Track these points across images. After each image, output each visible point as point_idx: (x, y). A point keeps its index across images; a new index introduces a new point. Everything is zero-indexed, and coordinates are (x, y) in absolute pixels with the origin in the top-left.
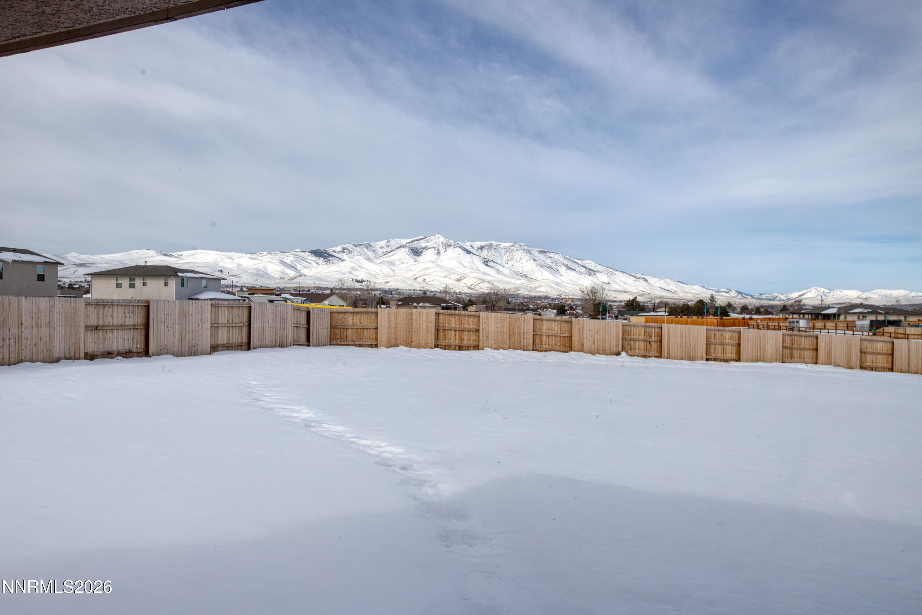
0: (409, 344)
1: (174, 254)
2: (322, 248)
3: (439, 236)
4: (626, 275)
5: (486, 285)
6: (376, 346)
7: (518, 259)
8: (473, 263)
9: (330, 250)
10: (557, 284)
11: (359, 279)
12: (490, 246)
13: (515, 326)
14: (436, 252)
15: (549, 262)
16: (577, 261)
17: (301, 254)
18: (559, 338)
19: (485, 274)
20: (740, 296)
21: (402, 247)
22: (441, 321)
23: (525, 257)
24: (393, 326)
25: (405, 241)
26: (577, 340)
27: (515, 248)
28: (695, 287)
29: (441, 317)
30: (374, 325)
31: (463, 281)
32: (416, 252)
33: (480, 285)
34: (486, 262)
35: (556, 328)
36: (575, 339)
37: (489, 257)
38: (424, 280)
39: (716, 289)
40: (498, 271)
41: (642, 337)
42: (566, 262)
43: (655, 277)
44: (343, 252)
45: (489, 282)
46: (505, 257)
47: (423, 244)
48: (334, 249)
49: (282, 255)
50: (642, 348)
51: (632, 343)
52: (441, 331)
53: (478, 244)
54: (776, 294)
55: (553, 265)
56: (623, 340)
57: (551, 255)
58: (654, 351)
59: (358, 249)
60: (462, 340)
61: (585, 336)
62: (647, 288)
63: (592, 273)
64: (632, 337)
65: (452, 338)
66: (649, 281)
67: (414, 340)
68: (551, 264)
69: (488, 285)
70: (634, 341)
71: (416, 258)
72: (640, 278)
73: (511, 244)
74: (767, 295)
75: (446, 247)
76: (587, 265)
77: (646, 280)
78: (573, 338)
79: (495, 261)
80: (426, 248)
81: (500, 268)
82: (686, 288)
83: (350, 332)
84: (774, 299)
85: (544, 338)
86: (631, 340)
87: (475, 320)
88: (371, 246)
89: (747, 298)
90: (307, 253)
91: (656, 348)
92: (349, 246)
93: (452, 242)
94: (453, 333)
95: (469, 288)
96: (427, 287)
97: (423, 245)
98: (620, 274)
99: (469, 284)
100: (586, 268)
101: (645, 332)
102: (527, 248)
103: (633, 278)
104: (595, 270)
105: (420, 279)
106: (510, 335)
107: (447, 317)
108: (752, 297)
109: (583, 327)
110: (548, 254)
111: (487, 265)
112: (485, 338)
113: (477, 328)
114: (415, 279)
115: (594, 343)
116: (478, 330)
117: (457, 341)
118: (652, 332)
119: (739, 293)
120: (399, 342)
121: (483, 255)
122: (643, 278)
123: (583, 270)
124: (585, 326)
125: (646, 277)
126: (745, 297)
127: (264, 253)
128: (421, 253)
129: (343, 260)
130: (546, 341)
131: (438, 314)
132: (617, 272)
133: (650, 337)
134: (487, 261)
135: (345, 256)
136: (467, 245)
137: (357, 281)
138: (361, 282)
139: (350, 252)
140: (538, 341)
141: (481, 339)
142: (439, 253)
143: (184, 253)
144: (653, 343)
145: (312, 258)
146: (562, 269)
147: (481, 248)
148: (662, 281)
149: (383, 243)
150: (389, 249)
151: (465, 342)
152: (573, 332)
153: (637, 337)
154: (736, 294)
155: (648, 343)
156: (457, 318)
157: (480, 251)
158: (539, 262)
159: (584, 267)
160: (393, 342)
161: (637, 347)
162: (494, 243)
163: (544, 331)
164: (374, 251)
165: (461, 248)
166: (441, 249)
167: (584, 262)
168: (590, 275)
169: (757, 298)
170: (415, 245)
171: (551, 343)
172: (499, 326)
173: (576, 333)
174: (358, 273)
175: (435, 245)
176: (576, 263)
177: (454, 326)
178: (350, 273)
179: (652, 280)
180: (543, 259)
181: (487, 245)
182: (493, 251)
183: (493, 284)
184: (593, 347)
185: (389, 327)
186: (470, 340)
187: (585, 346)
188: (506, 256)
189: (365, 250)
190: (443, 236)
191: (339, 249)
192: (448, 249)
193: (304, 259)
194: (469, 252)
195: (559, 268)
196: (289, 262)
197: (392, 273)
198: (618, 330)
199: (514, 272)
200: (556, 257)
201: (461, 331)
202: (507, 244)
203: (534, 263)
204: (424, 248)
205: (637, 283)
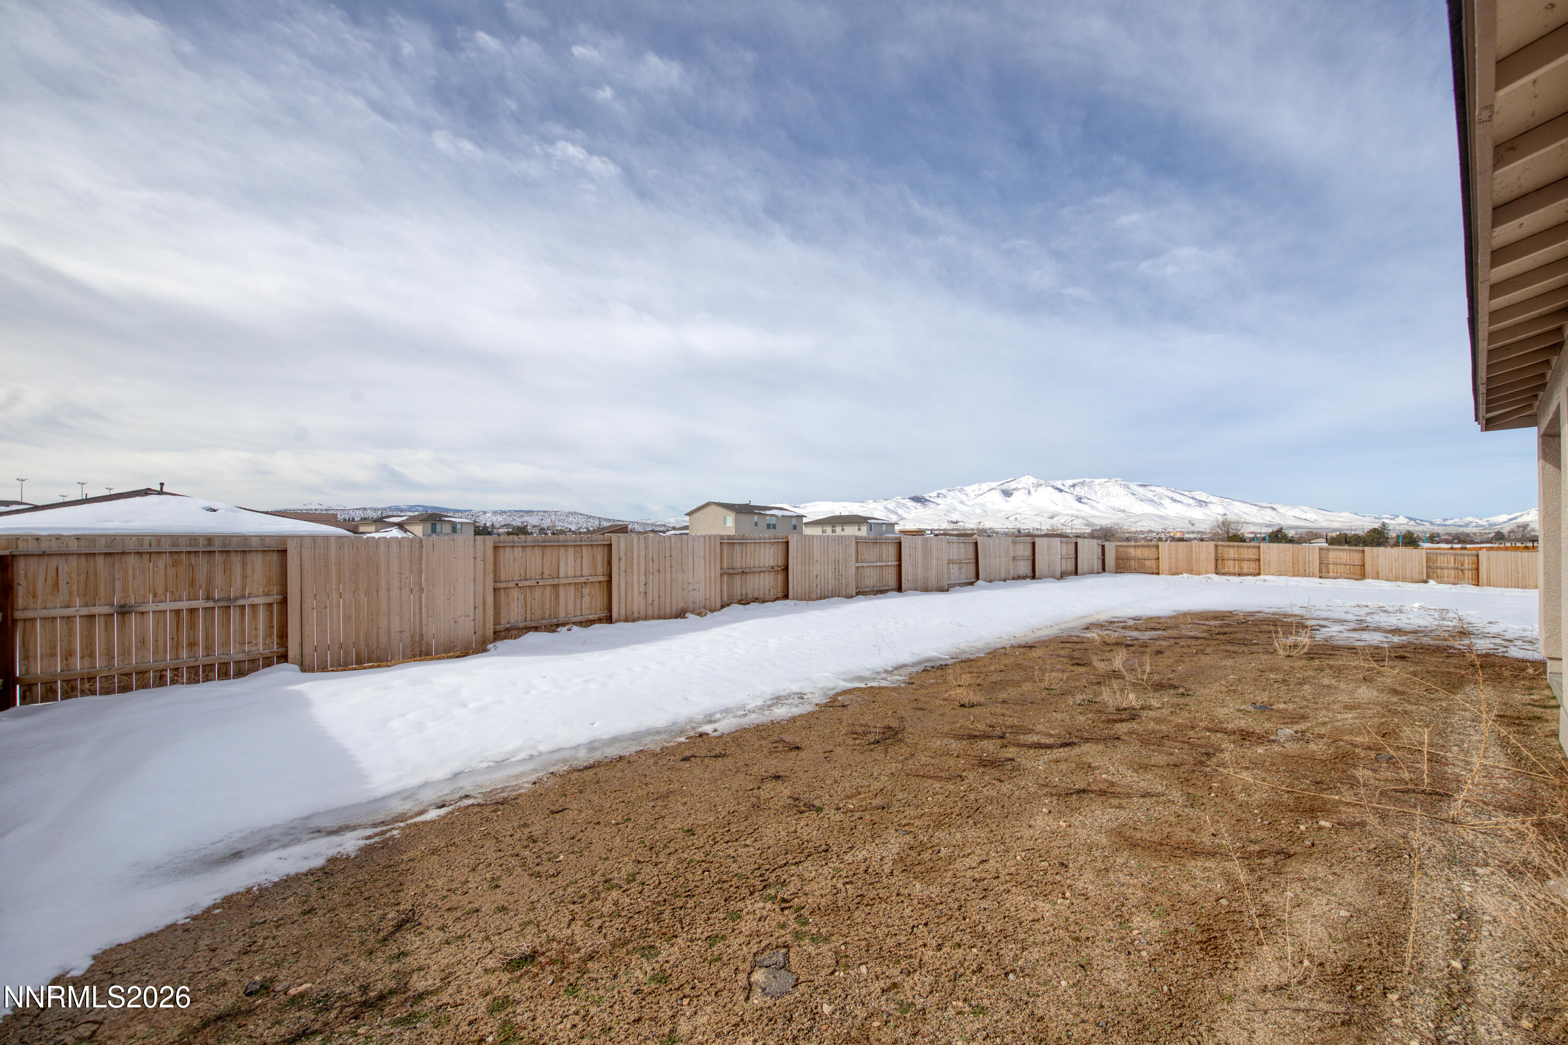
0: (1190, 572)
1: (801, 506)
2: (919, 495)
3: (1030, 477)
4: (1247, 505)
5: (1080, 521)
6: (1158, 574)
7: (1115, 495)
8: (1066, 500)
9: (926, 496)
10: (1160, 517)
11: (954, 520)
12: (1083, 483)
13: (1298, 555)
14: (1027, 492)
15: (1150, 495)
16: (1183, 492)
17: (902, 501)
18: (1348, 567)
19: (1078, 510)
20: (1412, 523)
21: (994, 489)
22: (1219, 552)
23: (1121, 491)
24: (1173, 557)
25: (994, 484)
26: (1370, 568)
27: (1111, 484)
28: (1343, 514)
29: (1220, 548)
30: (1155, 556)
31: (1056, 519)
32: (1007, 494)
33: (1074, 522)
34: (1079, 500)
35: (1345, 557)
36: (1368, 567)
37: (1082, 494)
38: (1016, 519)
39: (1376, 516)
40: (1092, 507)
41: (1452, 565)
42: (1171, 494)
43: (1286, 505)
44: (938, 497)
45: (1083, 519)
46: (1099, 493)
47: (1013, 485)
48: (930, 495)
49: (885, 502)
50: (1453, 576)
51: (1439, 571)
52: (1220, 561)
53: (1070, 482)
54: (1470, 519)
55: (1156, 499)
56: (1427, 568)
57: (1153, 488)
58: (1468, 579)
59: (951, 493)
60: (1241, 568)
61: (1380, 564)
62: (1276, 518)
63: (1203, 504)
64: (1439, 565)
65: (1230, 566)
66: (1278, 510)
67: (1194, 568)
68: (1153, 497)
69: (1083, 522)
70: (1441, 569)
71: (1007, 498)
72: (1266, 507)
73: (1106, 480)
74: (1456, 520)
75: (1037, 487)
76: (1197, 497)
77: (1274, 509)
78: (1366, 566)
79: (1089, 497)
80: (1017, 489)
81: (1094, 504)
82: (1331, 516)
83: (1132, 562)
84: (1467, 525)
85: (1331, 566)
86: (1437, 568)
87: (1255, 551)
88: (963, 490)
89: (1423, 525)
90: (907, 500)
91: (1470, 576)
92: (943, 491)
93: (1042, 481)
94: (1232, 562)
95: (1063, 525)
96: (1019, 526)
97: (1013, 487)
98: (1239, 504)
99: (1062, 521)
100: (1196, 499)
101: (1455, 560)
102: (1124, 483)
103: (1257, 508)
104: (1207, 501)
105: (1012, 518)
106: (1293, 563)
107: (1226, 549)
108: (1431, 523)
109: (1378, 555)
110: (1148, 487)
111: (1080, 502)
112: (1267, 567)
113: (1257, 557)
114: (1007, 518)
115: (1391, 570)
116: (1259, 560)
117: (1236, 570)
118: (1464, 560)
119: (1411, 519)
120: (1179, 570)
121: (1075, 493)
122: (1271, 507)
123: (1192, 501)
124: (1380, 554)
125: (1275, 506)
126: (1420, 524)
127: (871, 501)
128: (1011, 494)
129: (938, 504)
130: (1333, 569)
131: (1216, 546)
132: (1236, 502)
133: (1462, 564)
134: (1081, 498)
135: (939, 500)
136: (1058, 484)
137: (952, 522)
138: (956, 522)
139: (945, 497)
140: (1324, 569)
141: (1262, 567)
142: (1029, 493)
143: (808, 505)
144: (1466, 572)
145: (911, 504)
146: (1167, 502)
147: (1074, 486)
148: (1297, 510)
149: (976, 487)
150: (981, 492)
151: (1245, 570)
152: (1366, 560)
153: (1446, 565)
154: (1406, 521)
155: (1460, 571)
156: (1236, 549)
157: (1072, 489)
158: (1138, 495)
159: (1193, 498)
160: (1174, 570)
161: (1446, 575)
162: (1087, 480)
163: (1331, 560)
164: (967, 495)
165: (1053, 487)
166: (1031, 489)
167: (1193, 493)
168: (1201, 506)
169: (1440, 525)
170: (1006, 487)
171: (1339, 571)
172: (1282, 555)
173: (1370, 562)
174: (953, 515)
175: (1025, 486)
176: (1184, 495)
177: (1232, 556)
178: (945, 515)
179: (1282, 510)
180: (1144, 493)
181: (1079, 483)
182: (1086, 488)
183: (1087, 520)
184: (1390, 575)
185: (1170, 558)
186: (1249, 568)
187: (1380, 574)
188: (1101, 491)
189: (958, 493)
190: (1033, 477)
191: (934, 494)
192: (1040, 488)
193: (904, 505)
194: (1061, 491)
195: (1162, 501)
196: (891, 508)
197: (984, 514)
198: (1422, 558)
199: (1110, 507)
200: (1159, 490)
201: (1241, 560)
202: (1102, 480)
203: (1133, 498)
204: (1014, 489)
205: (1262, 512)
